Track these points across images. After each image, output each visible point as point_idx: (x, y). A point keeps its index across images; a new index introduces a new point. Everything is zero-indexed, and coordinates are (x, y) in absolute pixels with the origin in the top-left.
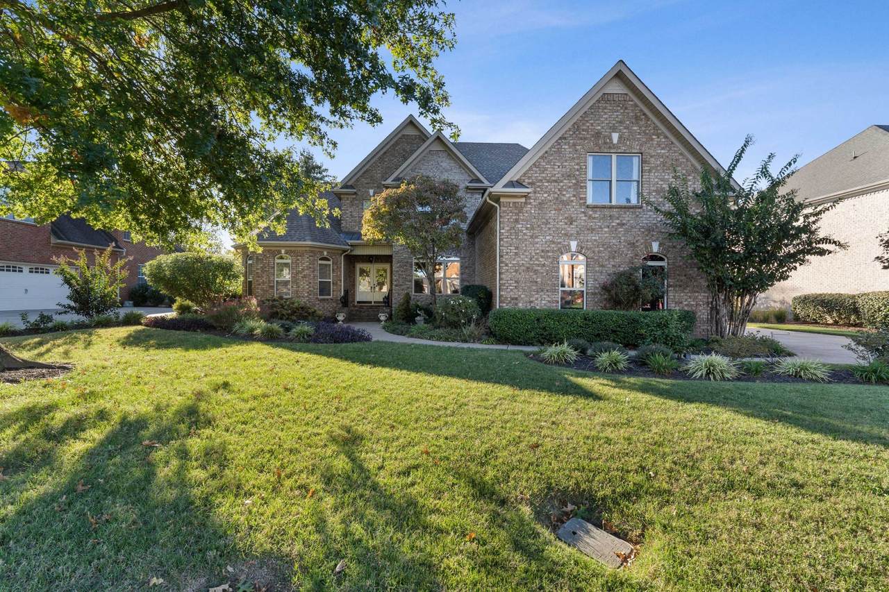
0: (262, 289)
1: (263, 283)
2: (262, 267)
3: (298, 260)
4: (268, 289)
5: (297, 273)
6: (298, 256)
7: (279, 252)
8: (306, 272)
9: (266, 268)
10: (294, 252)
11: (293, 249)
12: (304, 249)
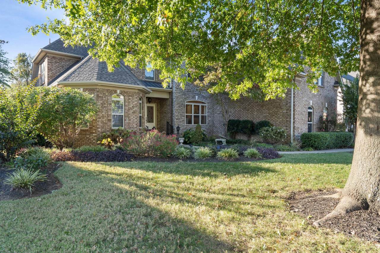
0: (102, 122)
1: (103, 116)
2: (102, 103)
3: (130, 99)
4: (107, 122)
5: (129, 110)
6: (129, 96)
7: (116, 92)
8: (135, 109)
9: (105, 104)
10: (126, 93)
11: (126, 90)
12: (134, 91)
